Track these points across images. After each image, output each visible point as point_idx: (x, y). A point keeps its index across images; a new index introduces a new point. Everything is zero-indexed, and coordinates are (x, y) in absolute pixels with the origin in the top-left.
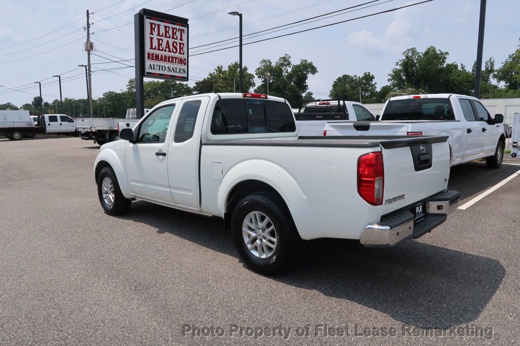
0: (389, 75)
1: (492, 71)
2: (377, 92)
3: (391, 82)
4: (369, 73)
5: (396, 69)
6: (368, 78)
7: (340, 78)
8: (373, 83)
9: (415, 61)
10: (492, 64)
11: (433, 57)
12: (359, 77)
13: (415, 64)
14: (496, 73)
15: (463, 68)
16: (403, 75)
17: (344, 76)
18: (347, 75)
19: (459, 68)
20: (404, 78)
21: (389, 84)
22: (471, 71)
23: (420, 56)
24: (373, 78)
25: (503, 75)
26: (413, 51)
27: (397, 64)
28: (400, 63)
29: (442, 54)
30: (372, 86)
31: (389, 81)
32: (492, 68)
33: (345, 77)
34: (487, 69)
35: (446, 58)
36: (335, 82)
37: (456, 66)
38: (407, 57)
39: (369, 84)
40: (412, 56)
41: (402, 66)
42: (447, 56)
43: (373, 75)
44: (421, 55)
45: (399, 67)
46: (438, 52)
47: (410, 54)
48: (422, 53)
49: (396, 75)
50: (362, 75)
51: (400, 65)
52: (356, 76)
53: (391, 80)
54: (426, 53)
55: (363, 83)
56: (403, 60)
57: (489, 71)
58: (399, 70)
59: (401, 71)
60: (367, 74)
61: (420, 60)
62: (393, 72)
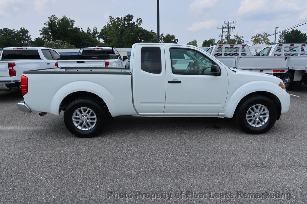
0: (40, 31)
1: (96, 33)
2: (32, 41)
3: (42, 36)
4: (24, 28)
5: (45, 27)
6: (24, 32)
7: (1, 30)
8: (28, 35)
9: (56, 24)
10: (96, 29)
11: (66, 23)
12: (17, 31)
13: (57, 25)
14: (99, 34)
15: (82, 30)
16: (50, 32)
17: (5, 29)
18: (7, 29)
19: (81, 30)
21: (40, 37)
22: (86, 32)
23: (58, 21)
24: (27, 32)
25: (102, 35)
26: (54, 17)
27: (45, 24)
28: (47, 24)
29: (71, 21)
30: (27, 37)
31: (40, 34)
32: (96, 31)
34: (94, 32)
35: (73, 24)
37: (79, 29)
38: (51, 21)
39: (26, 36)
40: (54, 21)
41: (48, 26)
43: (27, 30)
44: (59, 20)
45: (46, 26)
46: (69, 20)
47: (53, 19)
48: (59, 19)
49: (45, 31)
50: (19, 30)
51: (47, 25)
52: (14, 29)
53: (42, 34)
54: (62, 20)
55: (21, 35)
56: (48, 22)
57: (95, 33)
58: (47, 28)
59: (48, 29)
60: (23, 28)
61: (59, 23)
62: (43, 29)
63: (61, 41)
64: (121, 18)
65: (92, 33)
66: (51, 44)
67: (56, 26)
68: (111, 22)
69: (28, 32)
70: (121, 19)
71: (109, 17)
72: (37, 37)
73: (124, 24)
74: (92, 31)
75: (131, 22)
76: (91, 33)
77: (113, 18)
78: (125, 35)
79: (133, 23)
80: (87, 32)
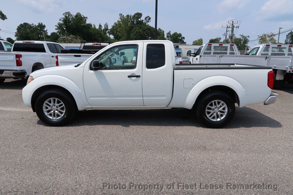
0: (56, 26)
1: (107, 29)
2: (48, 35)
3: (57, 30)
4: (42, 23)
5: (60, 23)
6: (41, 27)
7: (21, 24)
8: (45, 30)
9: (71, 20)
10: (107, 27)
11: (80, 19)
12: (35, 25)
13: (71, 21)
14: (109, 31)
15: (94, 26)
16: (64, 27)
17: (24, 23)
18: (26, 23)
19: (93, 26)
20: (65, 29)
21: (56, 31)
23: (73, 17)
24: (44, 27)
25: (112, 32)
26: (69, 13)
27: (60, 20)
28: (62, 20)
29: (84, 17)
30: (44, 31)
31: (56, 29)
33: (26, 24)
34: (105, 28)
35: (86, 20)
36: (18, 27)
37: (91, 25)
38: (66, 17)
39: (43, 31)
40: (68, 17)
42: (87, 19)
43: (44, 25)
44: (73, 16)
45: (61, 22)
46: (82, 16)
47: (67, 15)
48: (74, 15)
49: (60, 27)
50: (37, 24)
51: (62, 21)
52: (33, 24)
53: (57, 29)
54: (76, 16)
55: (38, 29)
56: (63, 18)
57: (106, 29)
58: (62, 24)
59: (63, 24)
60: (40, 24)
62: (58, 24)
63: (74, 36)
64: (131, 15)
65: (103, 29)
66: (64, 38)
67: (70, 22)
68: (121, 19)
69: (45, 27)
70: (131, 17)
71: (120, 14)
72: (53, 32)
73: (133, 22)
74: (103, 28)
75: (139, 20)
76: (102, 29)
77: (123, 16)
78: (133, 32)
79: (141, 20)
80: (99, 28)
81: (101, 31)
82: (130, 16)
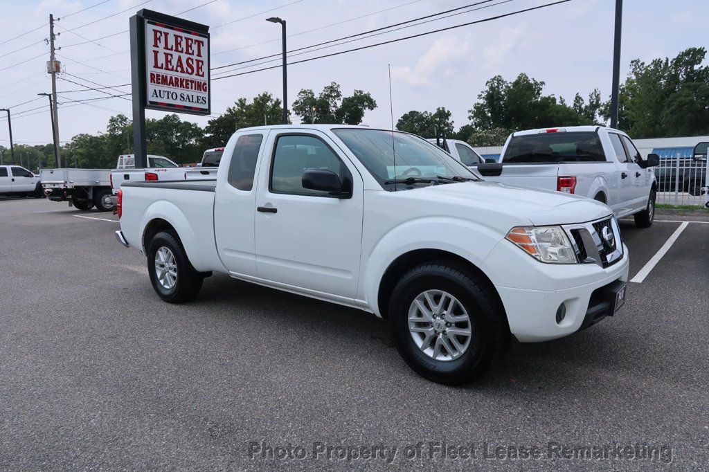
0: (470, 111)
1: (597, 105)
2: (455, 133)
3: (472, 120)
4: (443, 108)
5: (478, 104)
6: (443, 115)
7: (405, 115)
8: (450, 121)
9: (503, 93)
10: (598, 97)
11: (525, 88)
12: (431, 114)
13: (503, 96)
14: (603, 108)
15: (562, 102)
16: (488, 111)
18: (415, 112)
19: (558, 102)
20: (489, 115)
21: (470, 122)
22: (572, 106)
23: (507, 87)
24: (448, 115)
26: (499, 80)
27: (480, 96)
28: (484, 95)
29: (536, 84)
30: (448, 125)
31: (470, 118)
32: (598, 101)
33: (413, 113)
34: (591, 103)
35: (541, 89)
36: (399, 120)
37: (554, 100)
38: (491, 88)
39: (444, 123)
40: (498, 87)
41: (486, 99)
42: (543, 87)
43: (449, 112)
44: (510, 85)
45: (482, 101)
46: (532, 82)
47: (496, 84)
48: (510, 82)
49: (478, 112)
50: (434, 112)
51: (484, 98)
52: (426, 112)
53: (473, 117)
54: (516, 84)
55: (436, 122)
56: (486, 91)
57: (594, 106)
58: (482, 105)
59: (485, 106)
60: (441, 109)
61: (509, 92)
62: (475, 108)
63: (503, 130)
64: (667, 60)
65: (586, 107)
66: (480, 136)
67: (502, 99)
68: (636, 74)
69: (450, 115)
70: (667, 63)
71: (632, 62)
72: (464, 124)
73: (677, 75)
74: (586, 103)
75: (696, 67)
76: (583, 106)
77: (643, 64)
78: (669, 105)
79: (703, 68)
80: (575, 105)
81: (581, 110)
82: (664, 61)
